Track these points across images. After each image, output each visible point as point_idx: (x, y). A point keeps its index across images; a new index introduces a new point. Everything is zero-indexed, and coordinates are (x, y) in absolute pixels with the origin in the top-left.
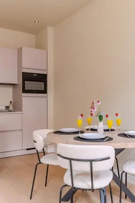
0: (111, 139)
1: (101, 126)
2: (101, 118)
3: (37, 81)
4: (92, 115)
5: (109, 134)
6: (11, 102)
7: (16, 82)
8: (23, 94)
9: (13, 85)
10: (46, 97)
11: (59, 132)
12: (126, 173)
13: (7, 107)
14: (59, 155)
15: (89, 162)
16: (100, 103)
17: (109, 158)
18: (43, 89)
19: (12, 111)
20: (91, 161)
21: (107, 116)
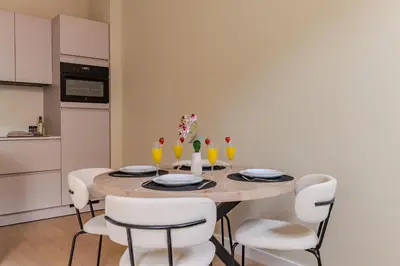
0: (212, 184)
1: (197, 161)
2: (197, 146)
3: (89, 80)
4: (182, 140)
5: (211, 176)
6: (40, 118)
7: (49, 82)
8: (63, 104)
9: (44, 86)
10: (108, 110)
11: (120, 172)
12: (243, 247)
13: (33, 129)
14: (107, 218)
15: (165, 231)
16: (195, 119)
17: (204, 221)
18: (102, 95)
19: (42, 135)
20: (169, 229)
21: (207, 142)
